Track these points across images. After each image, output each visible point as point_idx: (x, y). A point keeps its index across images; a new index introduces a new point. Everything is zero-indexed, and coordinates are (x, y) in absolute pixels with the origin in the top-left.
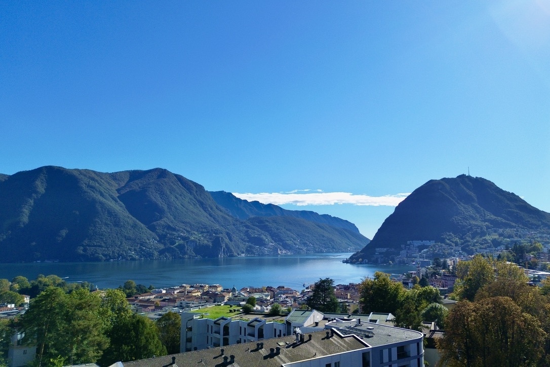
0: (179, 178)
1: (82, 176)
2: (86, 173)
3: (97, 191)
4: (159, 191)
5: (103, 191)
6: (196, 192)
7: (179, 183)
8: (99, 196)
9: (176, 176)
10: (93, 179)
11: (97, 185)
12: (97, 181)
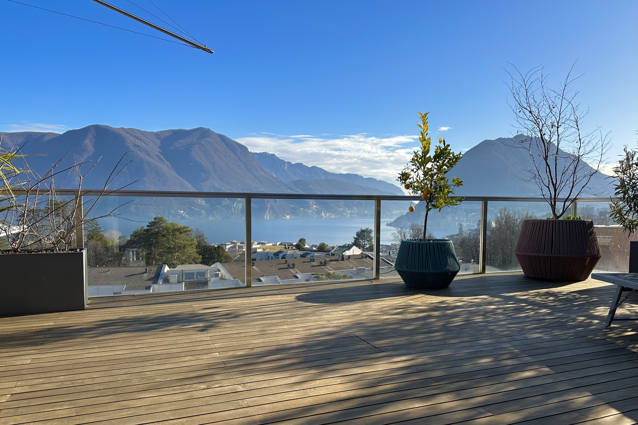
0: (223, 138)
1: (128, 135)
2: (130, 132)
3: (143, 150)
4: (203, 151)
5: (149, 151)
6: (240, 152)
7: (223, 143)
8: (146, 156)
9: (220, 136)
10: (138, 138)
11: (143, 144)
12: (142, 140)
